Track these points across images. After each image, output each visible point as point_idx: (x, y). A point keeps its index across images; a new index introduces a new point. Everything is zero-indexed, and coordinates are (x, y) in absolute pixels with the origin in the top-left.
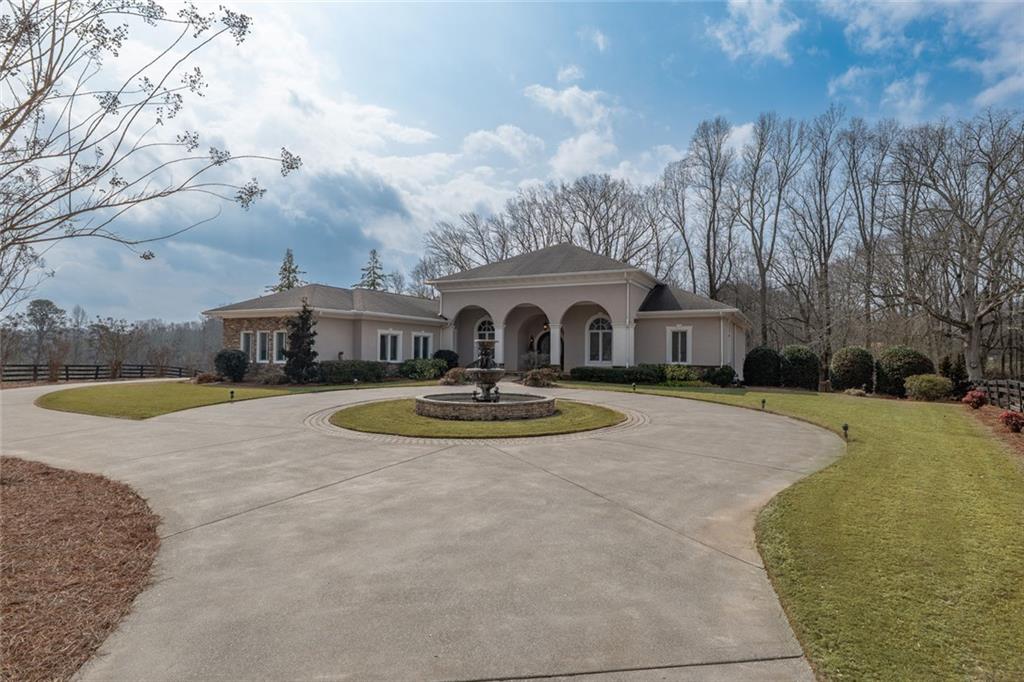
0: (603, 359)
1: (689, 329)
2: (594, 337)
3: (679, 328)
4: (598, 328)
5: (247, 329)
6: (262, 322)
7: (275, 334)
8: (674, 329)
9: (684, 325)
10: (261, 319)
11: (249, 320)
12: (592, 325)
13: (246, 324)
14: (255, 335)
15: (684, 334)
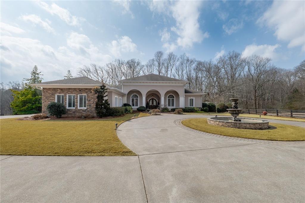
0: (172, 106)
1: (194, 98)
2: (169, 100)
3: (192, 98)
4: (170, 98)
5: (60, 93)
6: (70, 90)
7: (79, 96)
8: (190, 98)
9: (193, 97)
10: (69, 89)
11: (61, 89)
12: (168, 97)
13: (59, 91)
14: (65, 96)
15: (192, 100)
